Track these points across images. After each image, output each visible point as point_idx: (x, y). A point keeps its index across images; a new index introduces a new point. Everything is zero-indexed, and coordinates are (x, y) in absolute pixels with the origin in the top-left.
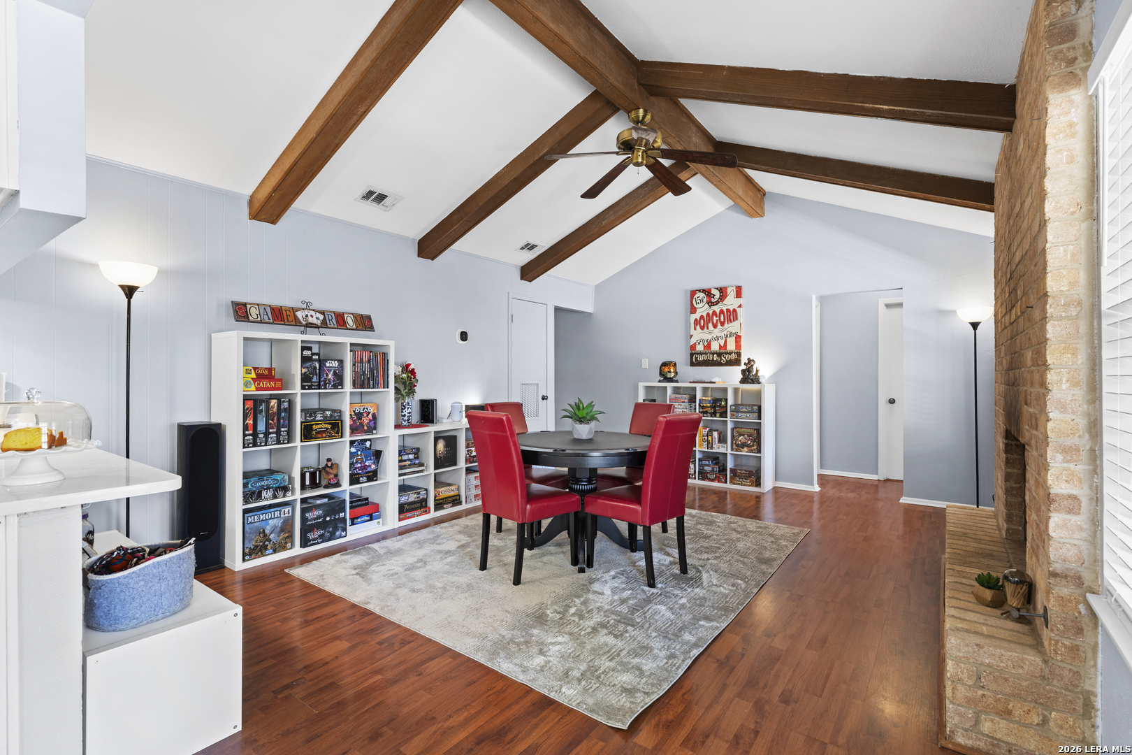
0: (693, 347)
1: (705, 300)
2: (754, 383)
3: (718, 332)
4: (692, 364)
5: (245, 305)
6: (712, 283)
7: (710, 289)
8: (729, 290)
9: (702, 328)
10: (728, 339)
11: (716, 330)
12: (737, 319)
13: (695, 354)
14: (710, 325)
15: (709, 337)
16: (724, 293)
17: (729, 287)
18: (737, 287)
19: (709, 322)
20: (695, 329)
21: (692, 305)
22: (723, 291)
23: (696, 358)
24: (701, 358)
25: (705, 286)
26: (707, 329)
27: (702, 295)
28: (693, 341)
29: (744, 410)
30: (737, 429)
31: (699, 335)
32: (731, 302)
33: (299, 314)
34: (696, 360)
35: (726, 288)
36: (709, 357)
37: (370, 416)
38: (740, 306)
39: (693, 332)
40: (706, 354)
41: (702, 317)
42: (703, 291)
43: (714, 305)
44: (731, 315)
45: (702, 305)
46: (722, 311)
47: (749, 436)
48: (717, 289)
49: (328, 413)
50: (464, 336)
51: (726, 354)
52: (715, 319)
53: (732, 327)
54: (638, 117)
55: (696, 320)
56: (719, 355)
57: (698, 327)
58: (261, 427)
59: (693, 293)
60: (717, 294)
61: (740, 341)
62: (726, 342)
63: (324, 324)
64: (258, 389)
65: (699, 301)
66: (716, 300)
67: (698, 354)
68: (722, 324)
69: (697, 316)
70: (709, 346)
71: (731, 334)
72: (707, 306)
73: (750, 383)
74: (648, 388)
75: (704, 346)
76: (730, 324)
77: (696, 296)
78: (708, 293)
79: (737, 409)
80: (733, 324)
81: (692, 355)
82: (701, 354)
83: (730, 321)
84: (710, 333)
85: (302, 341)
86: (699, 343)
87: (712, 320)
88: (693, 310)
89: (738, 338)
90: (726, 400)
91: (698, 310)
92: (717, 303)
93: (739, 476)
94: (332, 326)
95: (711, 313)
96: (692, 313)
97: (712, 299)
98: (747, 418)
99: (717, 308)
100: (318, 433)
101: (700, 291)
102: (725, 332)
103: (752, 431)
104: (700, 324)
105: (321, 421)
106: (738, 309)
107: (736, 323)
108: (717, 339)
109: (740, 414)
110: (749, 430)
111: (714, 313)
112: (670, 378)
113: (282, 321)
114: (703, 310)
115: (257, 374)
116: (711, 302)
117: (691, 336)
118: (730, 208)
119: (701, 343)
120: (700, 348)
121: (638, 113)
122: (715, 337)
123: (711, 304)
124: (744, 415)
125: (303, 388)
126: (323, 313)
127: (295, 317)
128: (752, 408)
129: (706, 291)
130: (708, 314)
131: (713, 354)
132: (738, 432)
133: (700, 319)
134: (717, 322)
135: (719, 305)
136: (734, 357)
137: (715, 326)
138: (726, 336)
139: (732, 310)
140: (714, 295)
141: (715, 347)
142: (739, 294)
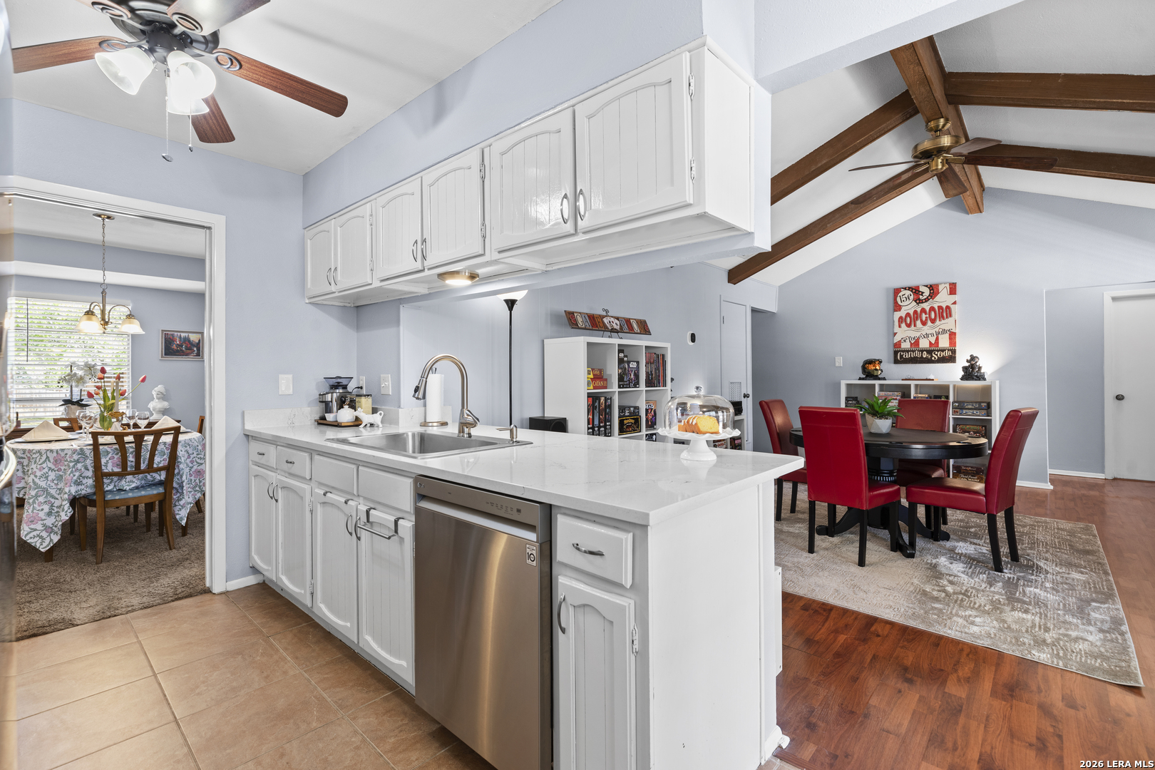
0: (898, 345)
1: (912, 297)
2: (979, 380)
3: (928, 329)
4: (896, 362)
5: (573, 313)
6: (921, 280)
7: (918, 287)
8: (941, 288)
9: (909, 326)
10: (940, 336)
11: (926, 328)
12: (951, 316)
13: (899, 351)
14: (918, 323)
15: (917, 334)
16: (935, 290)
17: (941, 284)
18: (950, 284)
19: (917, 319)
20: (900, 327)
21: (896, 302)
22: (934, 290)
23: (901, 356)
24: (907, 356)
25: (913, 283)
26: (915, 326)
27: (908, 293)
28: (897, 339)
29: (970, 407)
30: (961, 426)
31: (904, 334)
32: (943, 299)
33: (606, 320)
34: (900, 357)
35: (937, 285)
36: (918, 354)
37: (653, 412)
38: (955, 303)
39: (897, 329)
40: (913, 351)
41: (908, 315)
42: (910, 289)
43: (922, 303)
44: (945, 312)
45: (908, 302)
46: (932, 309)
47: (975, 433)
48: (927, 286)
49: (632, 409)
50: (693, 338)
51: (938, 351)
52: (924, 316)
53: (947, 324)
54: (938, 126)
55: (901, 318)
56: (929, 352)
57: (903, 325)
58: (596, 422)
59: (897, 291)
60: (927, 292)
61: (955, 338)
62: (937, 339)
63: (621, 330)
64: (595, 388)
65: (905, 299)
66: (925, 297)
67: (903, 351)
68: (933, 321)
69: (902, 313)
70: (917, 342)
71: (944, 331)
72: (914, 303)
73: (976, 380)
74: (849, 386)
75: (911, 344)
76: (943, 321)
77: (901, 294)
78: (915, 291)
79: (960, 406)
80: (946, 321)
81: (896, 353)
82: (908, 351)
83: (942, 317)
84: (918, 330)
85: (619, 345)
86: (905, 341)
87: (921, 317)
88: (897, 307)
89: (952, 336)
90: (947, 397)
91: (903, 308)
92: (927, 300)
93: (964, 472)
94: (626, 331)
95: (919, 310)
96: (895, 310)
97: (921, 297)
98: (973, 414)
99: (926, 306)
100: (628, 427)
101: (905, 289)
102: (937, 330)
103: (979, 428)
104: (906, 322)
105: (628, 416)
106: (952, 307)
107: (950, 320)
108: (927, 336)
109: (964, 411)
110: (976, 427)
111: (923, 310)
112: (877, 376)
113: (597, 327)
114: (909, 307)
115: (594, 375)
116: (919, 299)
117: (895, 334)
118: (941, 205)
119: (908, 340)
120: (906, 345)
121: (938, 122)
122: (925, 335)
123: (918, 301)
124: (970, 412)
125: (619, 387)
126: (618, 319)
127: (603, 322)
128: (980, 405)
129: (913, 289)
130: (915, 312)
131: (922, 351)
132: (962, 429)
133: (906, 317)
134: (926, 320)
135: (929, 302)
136: (947, 354)
137: (924, 323)
138: (938, 334)
139: (944, 307)
140: (923, 293)
141: (924, 344)
142: (953, 289)
